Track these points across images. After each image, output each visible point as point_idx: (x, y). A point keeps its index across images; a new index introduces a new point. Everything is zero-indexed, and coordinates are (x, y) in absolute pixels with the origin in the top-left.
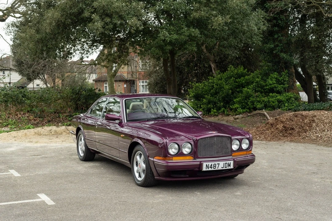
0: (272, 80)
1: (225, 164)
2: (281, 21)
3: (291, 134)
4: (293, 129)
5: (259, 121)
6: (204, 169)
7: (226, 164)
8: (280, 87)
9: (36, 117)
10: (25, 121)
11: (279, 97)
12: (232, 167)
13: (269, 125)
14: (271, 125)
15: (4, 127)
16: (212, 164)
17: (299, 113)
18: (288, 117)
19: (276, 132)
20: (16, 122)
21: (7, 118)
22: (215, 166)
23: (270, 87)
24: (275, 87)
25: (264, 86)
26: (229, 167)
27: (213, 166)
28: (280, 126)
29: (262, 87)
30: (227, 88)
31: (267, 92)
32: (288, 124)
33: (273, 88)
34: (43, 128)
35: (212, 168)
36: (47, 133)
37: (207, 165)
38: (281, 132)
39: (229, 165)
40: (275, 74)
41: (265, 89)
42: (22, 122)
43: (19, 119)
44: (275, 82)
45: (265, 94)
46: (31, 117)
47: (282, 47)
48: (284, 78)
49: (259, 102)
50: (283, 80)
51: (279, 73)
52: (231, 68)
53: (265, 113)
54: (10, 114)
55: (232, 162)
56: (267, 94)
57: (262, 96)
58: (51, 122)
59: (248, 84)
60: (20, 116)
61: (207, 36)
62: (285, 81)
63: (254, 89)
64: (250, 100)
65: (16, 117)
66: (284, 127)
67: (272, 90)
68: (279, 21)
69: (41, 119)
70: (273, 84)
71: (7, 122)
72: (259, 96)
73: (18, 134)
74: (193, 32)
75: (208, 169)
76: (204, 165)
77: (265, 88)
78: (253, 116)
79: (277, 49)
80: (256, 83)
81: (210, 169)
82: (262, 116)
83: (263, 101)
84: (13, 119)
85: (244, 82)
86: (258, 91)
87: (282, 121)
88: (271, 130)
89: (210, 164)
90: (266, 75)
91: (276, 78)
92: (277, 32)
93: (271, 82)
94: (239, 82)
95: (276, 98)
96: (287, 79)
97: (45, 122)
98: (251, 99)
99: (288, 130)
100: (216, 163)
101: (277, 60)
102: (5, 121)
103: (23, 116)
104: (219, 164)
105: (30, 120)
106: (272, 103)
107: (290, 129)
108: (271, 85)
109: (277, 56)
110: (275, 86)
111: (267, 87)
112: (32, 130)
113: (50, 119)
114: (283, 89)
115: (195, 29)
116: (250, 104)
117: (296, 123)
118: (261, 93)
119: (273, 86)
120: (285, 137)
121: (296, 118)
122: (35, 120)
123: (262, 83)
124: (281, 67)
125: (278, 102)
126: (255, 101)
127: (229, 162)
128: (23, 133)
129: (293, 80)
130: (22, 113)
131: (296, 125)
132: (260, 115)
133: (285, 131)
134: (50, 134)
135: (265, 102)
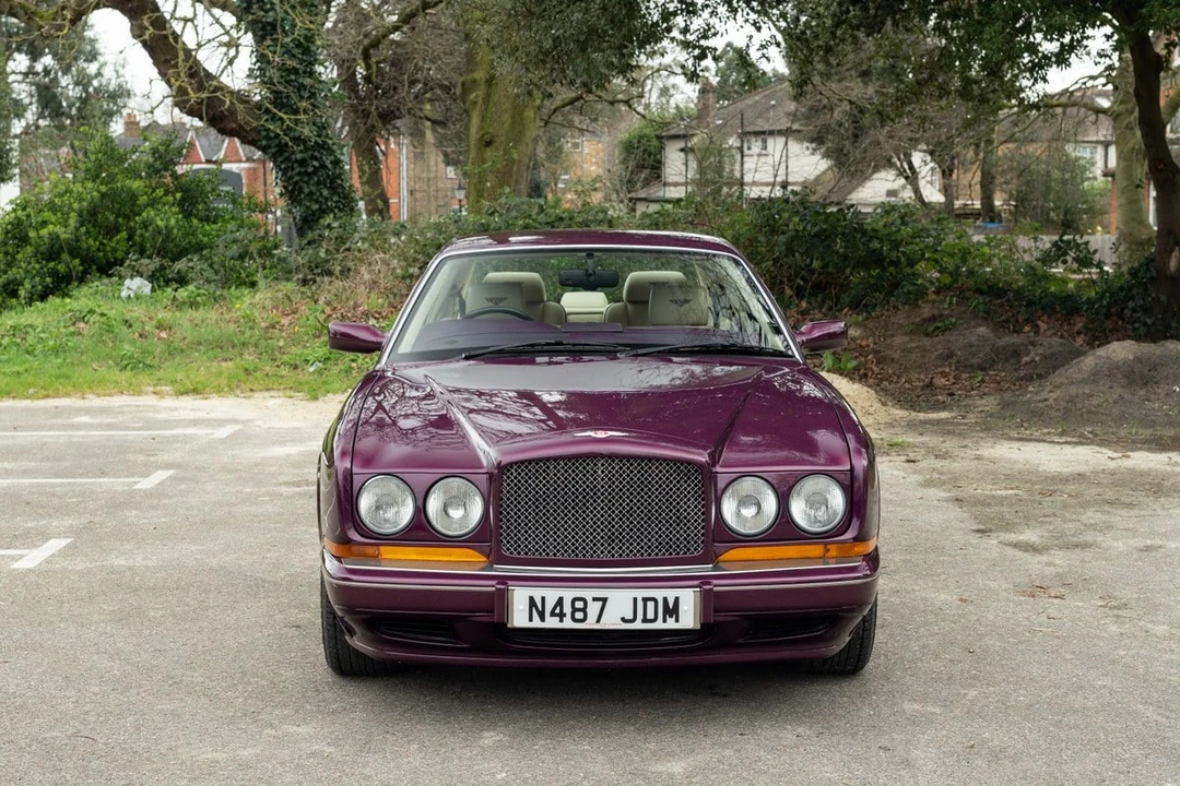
1: (640, 603)
6: (520, 618)
7: (651, 605)
12: (688, 619)
16: (562, 599)
22: (584, 610)
26: (671, 620)
27: (567, 609)
35: (562, 616)
37: (531, 599)
39: (672, 611)
55: (688, 597)
76: (520, 597)
81: (552, 623)
89: (551, 595)
100: (588, 594)
104: (604, 600)
127: (671, 594)
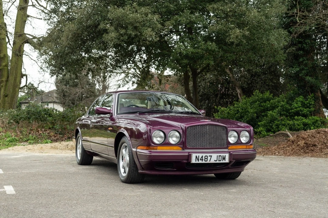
0: (297, 104)
1: (218, 157)
2: (306, 44)
3: (312, 150)
4: (315, 145)
5: (282, 141)
6: (193, 161)
7: (220, 157)
8: (305, 111)
9: (56, 134)
10: (45, 137)
11: (305, 120)
12: (227, 161)
13: (290, 142)
14: (293, 142)
15: (24, 142)
16: (202, 156)
17: (322, 130)
18: (310, 134)
19: (297, 149)
20: (36, 137)
21: (28, 134)
22: (207, 159)
23: (296, 110)
24: (301, 111)
25: (289, 110)
26: (224, 161)
27: (204, 158)
28: (302, 143)
29: (287, 110)
30: (252, 111)
31: (292, 116)
32: (310, 141)
33: (298, 112)
34: (60, 143)
35: (202, 160)
36: (63, 148)
37: (196, 156)
38: (303, 148)
39: (224, 159)
40: (300, 98)
41: (291, 113)
42: (42, 138)
43: (39, 135)
44: (300, 105)
45: (291, 118)
46: (52, 133)
47: (308, 71)
48: (310, 102)
49: (284, 125)
50: (309, 103)
51: (305, 97)
52: (257, 92)
53: (289, 133)
54: (31, 130)
55: (227, 156)
56: (293, 117)
57: (288, 119)
58: (71, 139)
59: (273, 108)
60: (41, 132)
61: (226, 51)
62: (311, 105)
63: (279, 112)
64: (274, 123)
65: (37, 133)
66: (306, 144)
67: (297, 114)
68: (304, 45)
69: (61, 136)
70: (298, 107)
71: (28, 137)
72: (284, 119)
73: (34, 147)
74: (210, 45)
75: (198, 161)
76: (194, 156)
77: (291, 111)
78: (275, 136)
79: (303, 72)
80: (281, 106)
81: (200, 162)
82: (285, 137)
83: (288, 124)
84: (34, 135)
85: (269, 106)
86: (283, 115)
87: (304, 138)
88: (292, 147)
89: (201, 155)
90: (292, 99)
91: (302, 102)
92: (302, 56)
93: (297, 105)
94: (264, 106)
95: (302, 121)
96: (313, 103)
97: (65, 139)
98: (276, 122)
99: (309, 147)
100: (208, 155)
101: (302, 84)
102: (26, 137)
103: (44, 132)
104: (211, 156)
105: (51, 136)
106: (297, 125)
107: (311, 145)
108: (296, 108)
109: (302, 80)
110: (300, 109)
111: (293, 111)
112: (49, 145)
113: (70, 136)
114: (308, 112)
115: (212, 43)
116: (275, 127)
117: (318, 140)
118: (287, 116)
119: (298, 109)
120: (306, 153)
121: (318, 135)
122: (55, 137)
123: (287, 106)
124: (307, 90)
125: (303, 125)
126: (280, 124)
127: (224, 155)
128: (39, 147)
129: (319, 104)
130: (43, 130)
131: (319, 142)
132: (283, 136)
133: (307, 147)
134: (67, 148)
135: (291, 125)
